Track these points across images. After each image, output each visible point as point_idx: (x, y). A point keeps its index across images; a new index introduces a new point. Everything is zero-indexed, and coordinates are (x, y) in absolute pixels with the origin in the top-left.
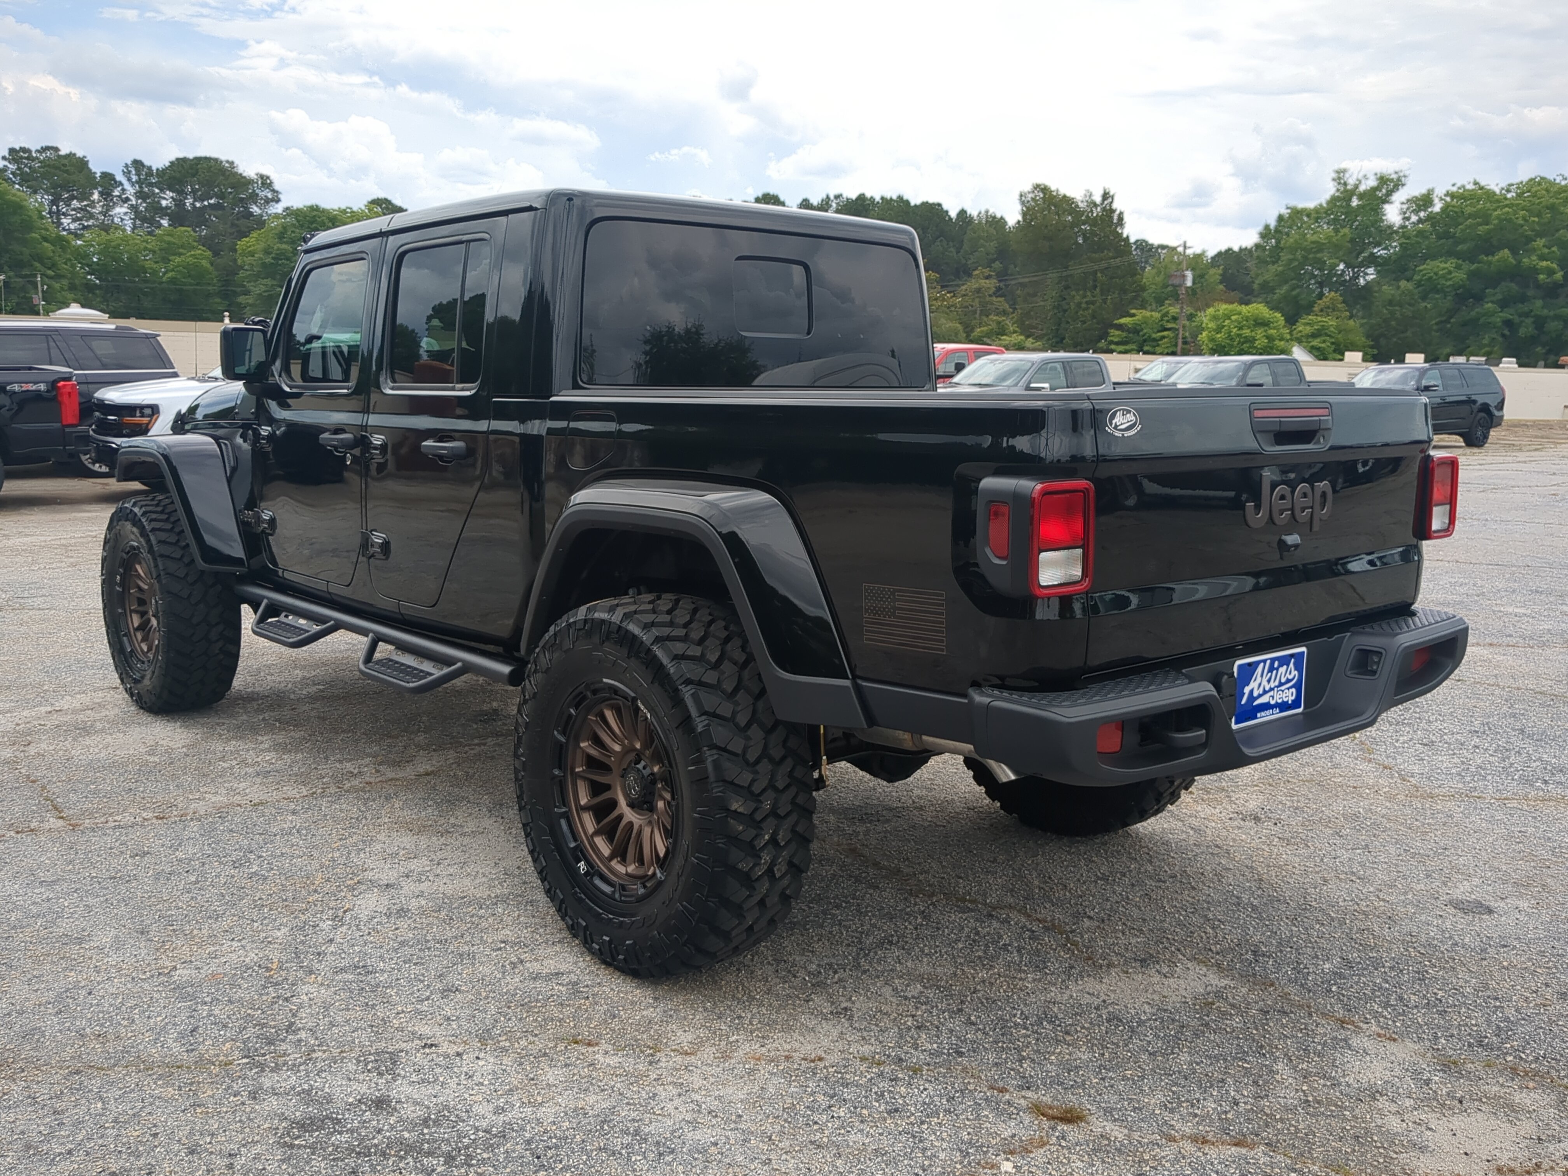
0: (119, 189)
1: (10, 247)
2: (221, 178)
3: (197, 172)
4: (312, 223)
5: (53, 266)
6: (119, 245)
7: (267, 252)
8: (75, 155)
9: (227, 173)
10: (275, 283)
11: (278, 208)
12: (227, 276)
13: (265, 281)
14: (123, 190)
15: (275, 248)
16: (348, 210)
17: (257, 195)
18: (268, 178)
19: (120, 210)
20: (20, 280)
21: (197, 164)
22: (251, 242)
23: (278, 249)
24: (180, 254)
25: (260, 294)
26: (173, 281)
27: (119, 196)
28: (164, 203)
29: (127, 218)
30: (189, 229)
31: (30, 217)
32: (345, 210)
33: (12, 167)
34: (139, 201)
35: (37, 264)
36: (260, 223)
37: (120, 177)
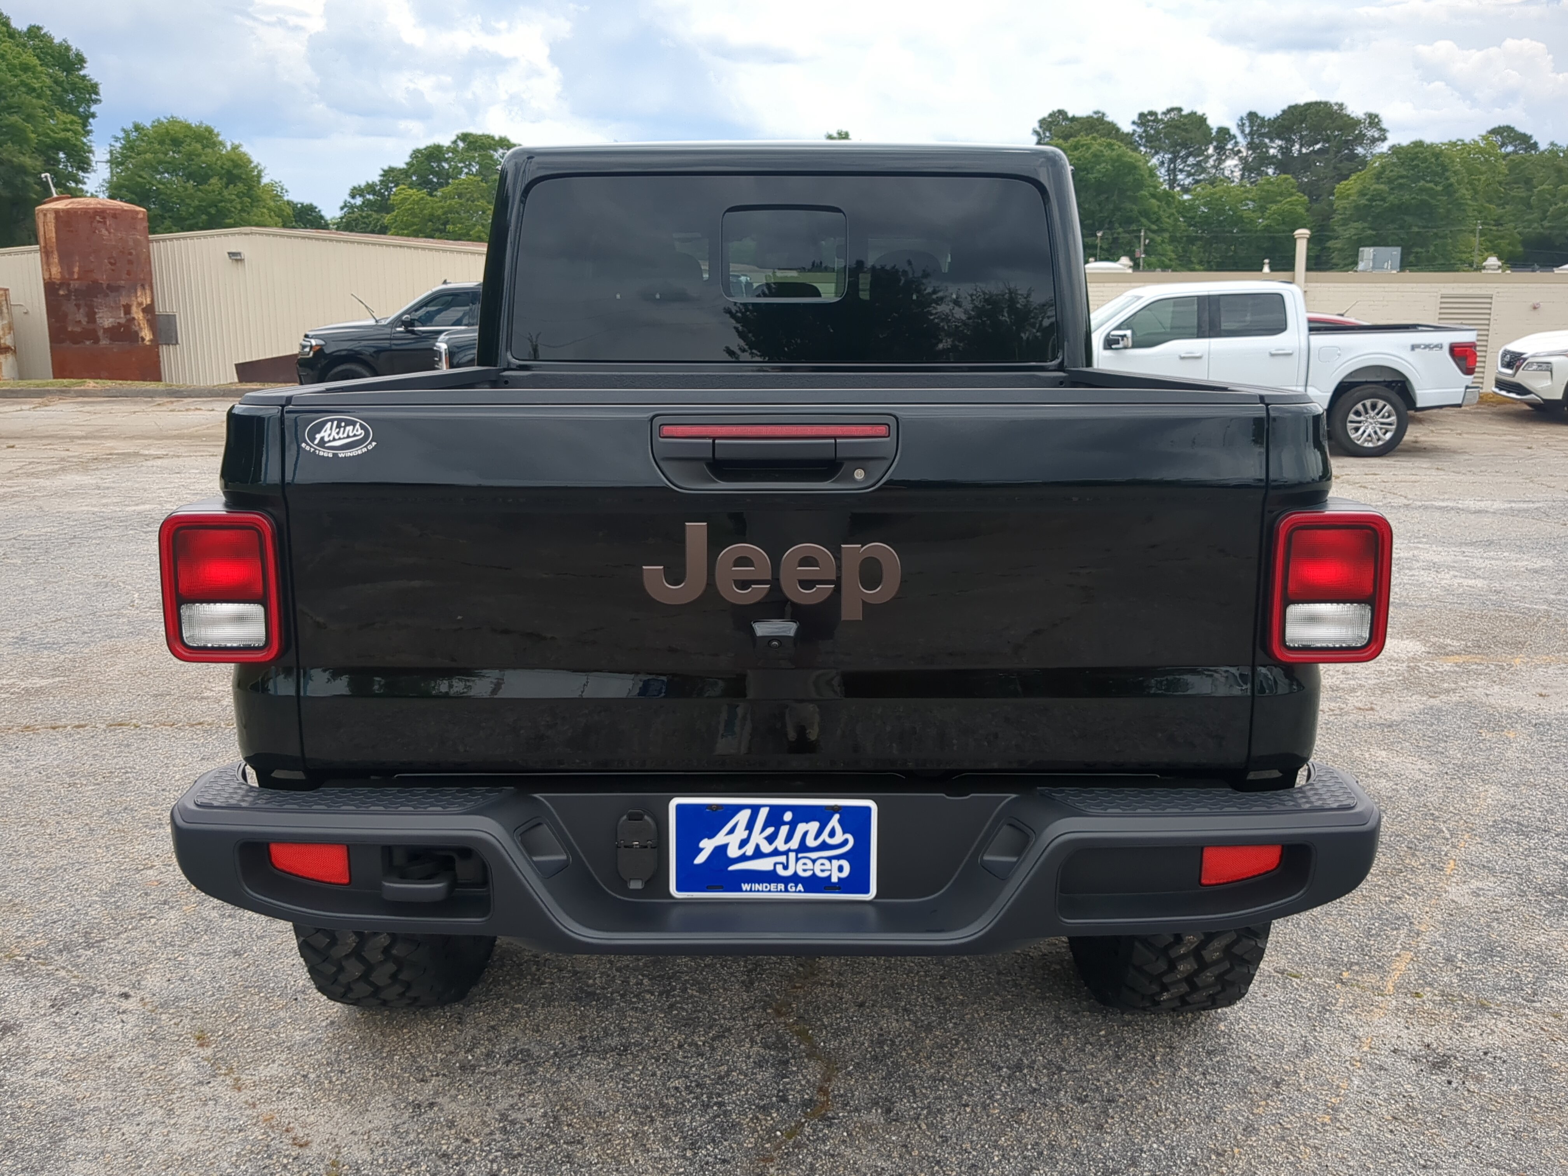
0: (1232, 142)
1: (1123, 206)
2: (1329, 121)
3: (1306, 118)
4: (1413, 160)
5: (1158, 220)
6: (1222, 197)
7: (1362, 193)
8: (1195, 113)
9: (1335, 116)
10: (1366, 225)
11: (1383, 148)
12: (1323, 220)
13: (1356, 225)
14: (1236, 143)
15: (1372, 188)
16: (1459, 143)
17: (1365, 135)
18: (1377, 116)
19: (1231, 163)
20: (1127, 235)
21: (1306, 110)
22: (1351, 185)
23: (1375, 190)
24: (1275, 202)
25: (1350, 238)
26: (1267, 228)
27: (1232, 150)
28: (1272, 151)
29: (1237, 169)
30: (1289, 176)
31: (1142, 176)
32: (1455, 143)
33: (1140, 130)
34: (1250, 152)
35: (1144, 220)
36: (1364, 162)
37: (1234, 130)
